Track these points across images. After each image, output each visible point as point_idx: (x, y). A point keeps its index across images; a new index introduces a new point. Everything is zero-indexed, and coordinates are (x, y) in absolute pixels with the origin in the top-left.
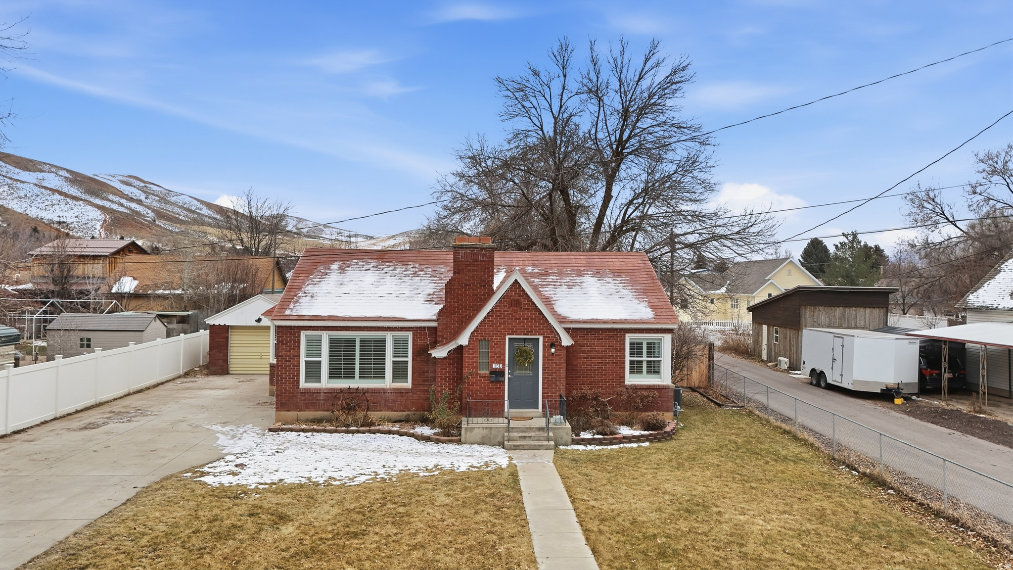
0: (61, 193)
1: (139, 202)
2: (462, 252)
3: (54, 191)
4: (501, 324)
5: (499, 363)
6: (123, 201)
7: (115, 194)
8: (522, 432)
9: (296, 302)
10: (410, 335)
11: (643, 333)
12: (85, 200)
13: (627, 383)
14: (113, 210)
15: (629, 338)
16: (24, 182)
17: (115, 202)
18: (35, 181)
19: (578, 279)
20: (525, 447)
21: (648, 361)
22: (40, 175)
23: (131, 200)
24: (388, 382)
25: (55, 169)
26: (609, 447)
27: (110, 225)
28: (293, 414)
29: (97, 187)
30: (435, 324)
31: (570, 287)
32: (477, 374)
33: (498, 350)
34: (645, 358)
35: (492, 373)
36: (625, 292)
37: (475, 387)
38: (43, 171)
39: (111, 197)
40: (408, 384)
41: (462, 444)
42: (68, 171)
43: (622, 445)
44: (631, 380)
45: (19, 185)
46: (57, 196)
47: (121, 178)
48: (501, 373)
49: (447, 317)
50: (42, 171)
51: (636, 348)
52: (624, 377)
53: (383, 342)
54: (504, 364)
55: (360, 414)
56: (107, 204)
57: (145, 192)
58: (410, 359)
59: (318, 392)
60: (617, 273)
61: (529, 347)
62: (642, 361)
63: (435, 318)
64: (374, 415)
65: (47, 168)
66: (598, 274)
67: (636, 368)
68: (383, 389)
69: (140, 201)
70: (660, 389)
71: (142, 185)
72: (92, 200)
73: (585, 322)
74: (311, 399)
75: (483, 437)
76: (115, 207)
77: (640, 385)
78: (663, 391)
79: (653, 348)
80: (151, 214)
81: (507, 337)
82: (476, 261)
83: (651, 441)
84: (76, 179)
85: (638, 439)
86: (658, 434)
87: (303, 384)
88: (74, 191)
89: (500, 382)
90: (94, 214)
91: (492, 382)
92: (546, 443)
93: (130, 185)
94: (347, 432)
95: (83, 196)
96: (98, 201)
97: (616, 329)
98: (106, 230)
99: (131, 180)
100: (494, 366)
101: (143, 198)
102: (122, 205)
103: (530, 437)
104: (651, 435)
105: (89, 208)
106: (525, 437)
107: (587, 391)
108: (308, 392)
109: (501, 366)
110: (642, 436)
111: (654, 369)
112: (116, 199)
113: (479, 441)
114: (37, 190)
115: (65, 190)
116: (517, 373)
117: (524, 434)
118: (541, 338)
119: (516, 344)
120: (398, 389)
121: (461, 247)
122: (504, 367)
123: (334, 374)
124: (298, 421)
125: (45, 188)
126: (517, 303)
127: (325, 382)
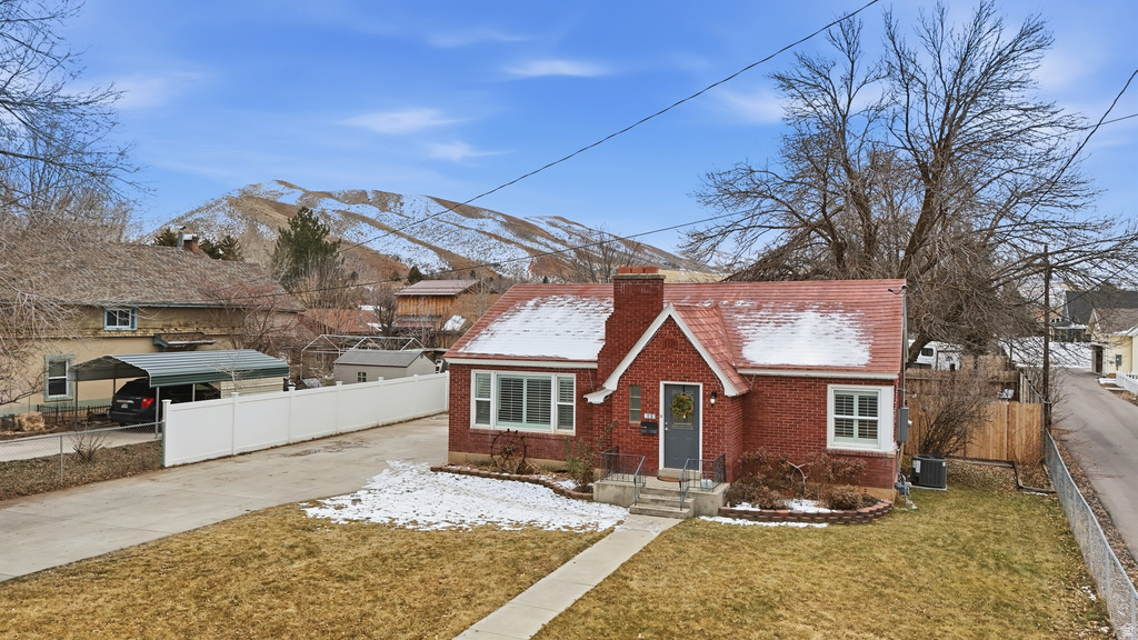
0: (496, 237)
1: (563, 242)
2: (623, 285)
3: (491, 235)
4: (654, 367)
5: (652, 413)
6: (549, 242)
7: (542, 236)
8: (660, 494)
9: (475, 340)
10: (574, 376)
11: (851, 384)
12: (517, 244)
13: (829, 446)
14: (540, 251)
15: (831, 390)
16: (466, 228)
17: (540, 243)
18: (476, 227)
19: (794, 315)
20: (653, 513)
21: (860, 421)
22: (481, 221)
23: (556, 240)
24: (552, 428)
25: (493, 214)
26: (765, 524)
27: (536, 266)
28: (462, 455)
29: (527, 229)
30: (595, 366)
31: (778, 324)
32: (628, 424)
33: (650, 398)
34: (856, 416)
35: (643, 424)
36: (848, 330)
37: (625, 439)
38: (484, 217)
39: (539, 239)
40: (572, 432)
41: (593, 501)
42: (503, 215)
43: (784, 523)
44: (834, 443)
45: (464, 232)
46: (494, 241)
47: (548, 220)
48: (655, 424)
49: (608, 358)
50: (482, 217)
51: (843, 403)
52: (825, 439)
53: (548, 383)
54: (657, 414)
55: (518, 460)
56: (535, 246)
57: (568, 232)
58: (574, 404)
59: (485, 434)
60: (849, 308)
61: (689, 395)
62: (852, 420)
63: (596, 359)
64: (534, 462)
65: (486, 214)
66: (827, 308)
67: (844, 429)
68: (547, 435)
69: (565, 241)
70: (872, 458)
71: (567, 225)
72: (523, 242)
73: (771, 368)
74: (481, 441)
75: (616, 497)
76: (542, 248)
77: (847, 451)
78: (879, 460)
79: (870, 405)
80: (573, 254)
81: (662, 384)
82: (639, 294)
83: (832, 523)
84: (511, 223)
85: (812, 518)
86: (845, 514)
87: (474, 425)
88: (508, 235)
89: (653, 435)
90: (523, 254)
91: (644, 434)
92: (678, 510)
93: (555, 226)
94: (498, 478)
95: (516, 240)
96: (528, 244)
97: (814, 378)
98: (533, 271)
99: (557, 221)
100: (646, 416)
101: (566, 238)
102: (547, 246)
103: (663, 501)
104: (832, 514)
105: (520, 250)
106: (657, 501)
107: (762, 452)
108: (477, 433)
109: (654, 417)
110: (819, 514)
111: (869, 430)
112: (543, 240)
113: (612, 500)
114: (477, 235)
115: (501, 234)
116: (676, 425)
117: (658, 498)
118: (701, 385)
119: (674, 392)
120: (561, 436)
121: (622, 279)
122: (657, 418)
123: (503, 416)
124: (467, 462)
125: (484, 233)
126: (672, 343)
127: (494, 425)
